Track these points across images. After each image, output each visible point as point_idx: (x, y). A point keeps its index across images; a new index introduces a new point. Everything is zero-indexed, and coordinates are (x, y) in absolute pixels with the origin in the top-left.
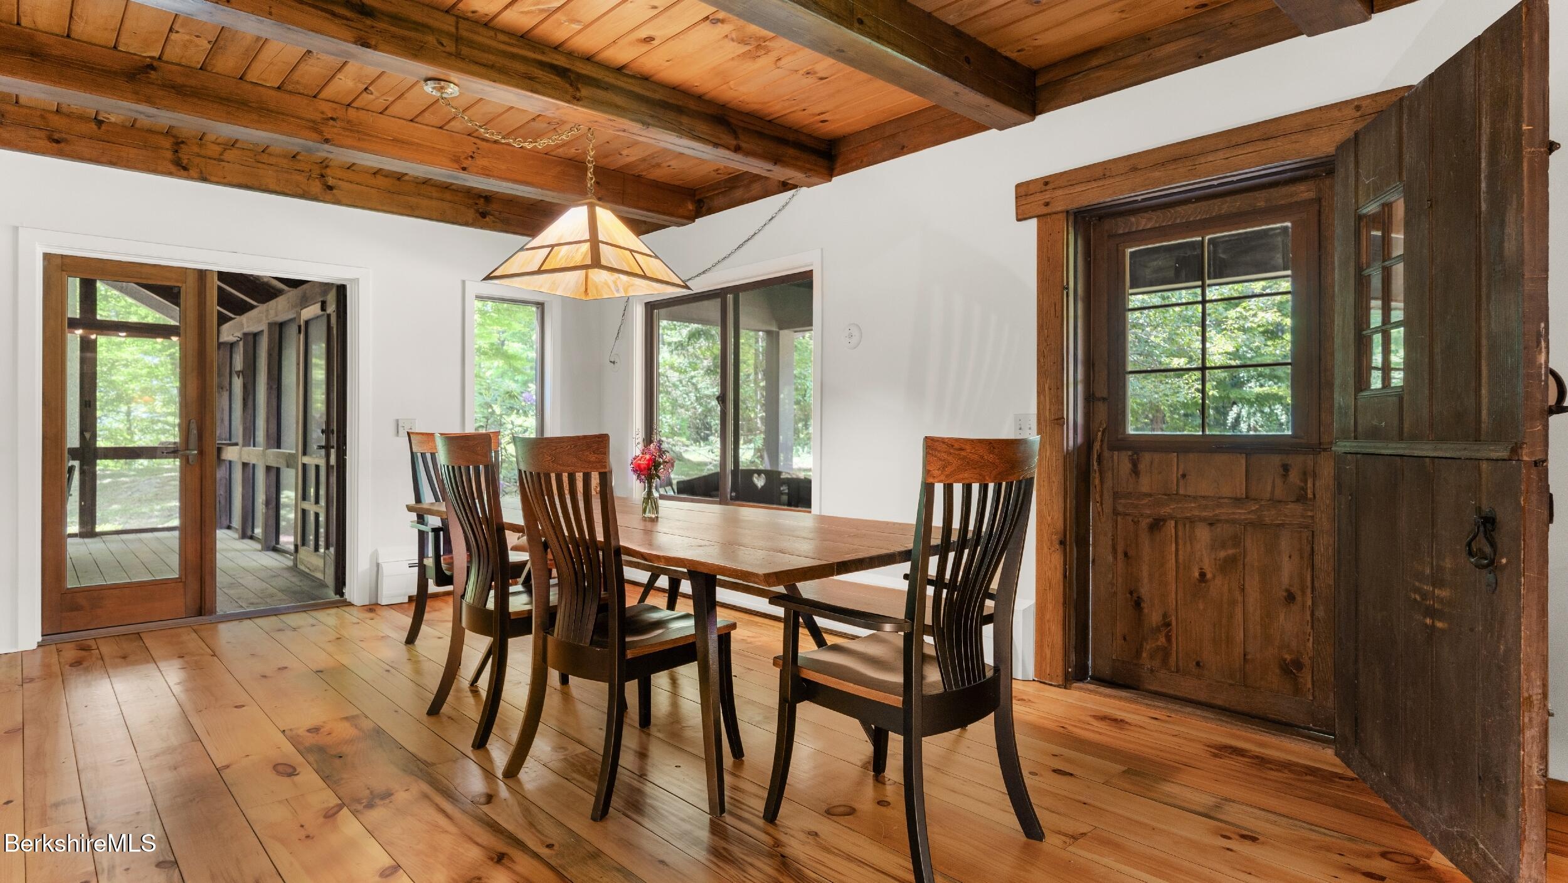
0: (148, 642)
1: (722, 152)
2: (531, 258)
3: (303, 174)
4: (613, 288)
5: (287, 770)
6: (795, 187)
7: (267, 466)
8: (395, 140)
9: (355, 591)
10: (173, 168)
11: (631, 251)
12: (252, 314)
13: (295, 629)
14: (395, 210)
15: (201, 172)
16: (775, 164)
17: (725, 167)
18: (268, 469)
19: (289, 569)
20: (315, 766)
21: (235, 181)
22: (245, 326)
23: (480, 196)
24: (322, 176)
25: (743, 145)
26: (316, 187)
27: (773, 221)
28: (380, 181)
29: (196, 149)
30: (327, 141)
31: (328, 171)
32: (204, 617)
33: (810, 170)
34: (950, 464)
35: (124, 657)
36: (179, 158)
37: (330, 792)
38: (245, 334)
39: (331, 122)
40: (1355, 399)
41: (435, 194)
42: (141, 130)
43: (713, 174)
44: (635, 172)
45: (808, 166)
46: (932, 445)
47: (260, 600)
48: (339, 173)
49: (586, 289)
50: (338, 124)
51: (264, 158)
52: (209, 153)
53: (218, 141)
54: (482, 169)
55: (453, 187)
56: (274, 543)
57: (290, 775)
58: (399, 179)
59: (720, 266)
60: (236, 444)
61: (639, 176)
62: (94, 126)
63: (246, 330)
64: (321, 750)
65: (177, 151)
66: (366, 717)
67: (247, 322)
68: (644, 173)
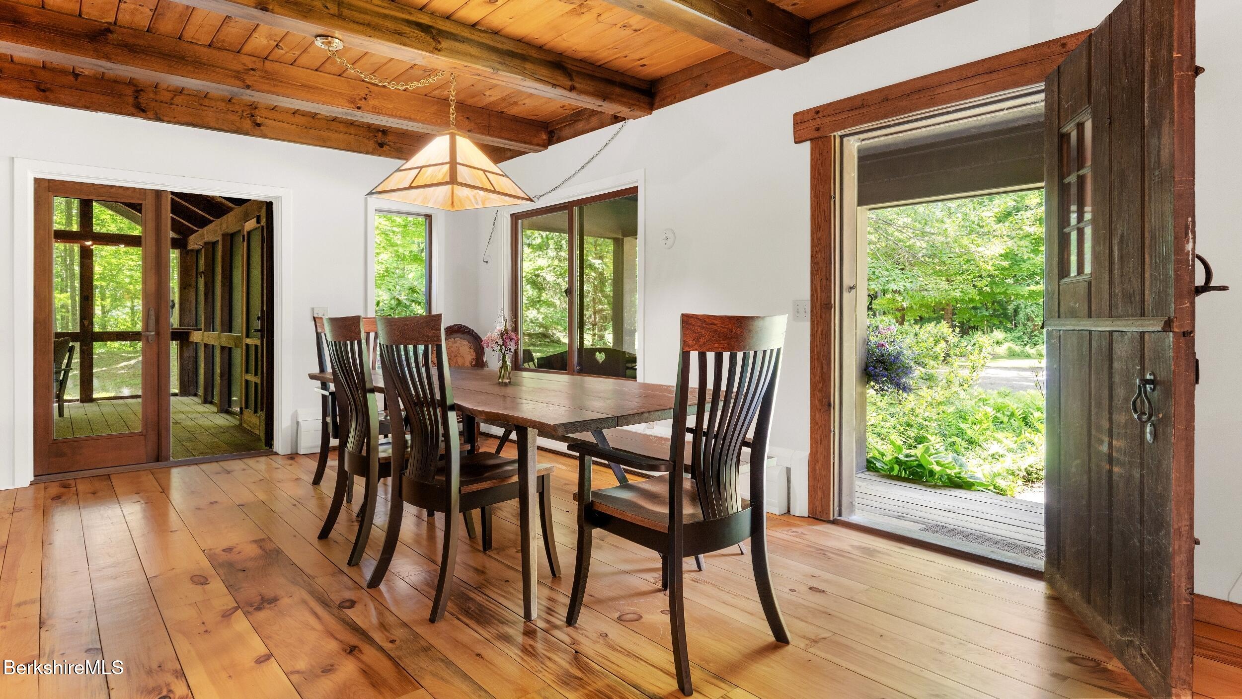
0: (115, 481)
1: (559, 92)
2: (405, 178)
3: (237, 114)
4: (473, 200)
5: (200, 580)
6: (624, 119)
7: (221, 347)
8: (303, 86)
9: (281, 444)
10: (133, 110)
11: (484, 171)
12: (211, 227)
13: (229, 472)
14: (310, 142)
15: (156, 114)
16: (604, 100)
17: (569, 104)
18: (223, 348)
19: (235, 427)
20: (223, 578)
21: (183, 120)
22: (206, 237)
23: (379, 131)
24: (253, 116)
25: (577, 85)
26: (247, 124)
27: (607, 147)
28: (298, 119)
29: (152, 96)
30: (248, 87)
31: (257, 112)
32: (160, 463)
33: (633, 105)
34: (702, 335)
35: (94, 493)
36: (139, 103)
37: (230, 598)
38: (206, 243)
39: (252, 72)
40: (1059, 285)
41: (345, 130)
42: (109, 80)
43: (561, 110)
44: (498, 109)
45: (631, 102)
46: (688, 321)
47: (208, 451)
48: (265, 113)
49: (453, 203)
50: (257, 73)
51: (206, 102)
52: (162, 98)
53: (169, 89)
54: (373, 108)
55: (356, 123)
56: (226, 407)
57: (202, 584)
58: (313, 117)
59: (565, 184)
60: (200, 330)
61: (501, 113)
62: (71, 78)
63: (206, 240)
64: (230, 565)
65: (137, 97)
66: (271, 540)
67: (207, 233)
68: (505, 110)
